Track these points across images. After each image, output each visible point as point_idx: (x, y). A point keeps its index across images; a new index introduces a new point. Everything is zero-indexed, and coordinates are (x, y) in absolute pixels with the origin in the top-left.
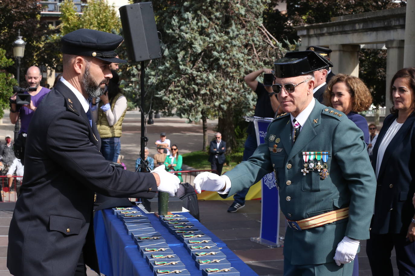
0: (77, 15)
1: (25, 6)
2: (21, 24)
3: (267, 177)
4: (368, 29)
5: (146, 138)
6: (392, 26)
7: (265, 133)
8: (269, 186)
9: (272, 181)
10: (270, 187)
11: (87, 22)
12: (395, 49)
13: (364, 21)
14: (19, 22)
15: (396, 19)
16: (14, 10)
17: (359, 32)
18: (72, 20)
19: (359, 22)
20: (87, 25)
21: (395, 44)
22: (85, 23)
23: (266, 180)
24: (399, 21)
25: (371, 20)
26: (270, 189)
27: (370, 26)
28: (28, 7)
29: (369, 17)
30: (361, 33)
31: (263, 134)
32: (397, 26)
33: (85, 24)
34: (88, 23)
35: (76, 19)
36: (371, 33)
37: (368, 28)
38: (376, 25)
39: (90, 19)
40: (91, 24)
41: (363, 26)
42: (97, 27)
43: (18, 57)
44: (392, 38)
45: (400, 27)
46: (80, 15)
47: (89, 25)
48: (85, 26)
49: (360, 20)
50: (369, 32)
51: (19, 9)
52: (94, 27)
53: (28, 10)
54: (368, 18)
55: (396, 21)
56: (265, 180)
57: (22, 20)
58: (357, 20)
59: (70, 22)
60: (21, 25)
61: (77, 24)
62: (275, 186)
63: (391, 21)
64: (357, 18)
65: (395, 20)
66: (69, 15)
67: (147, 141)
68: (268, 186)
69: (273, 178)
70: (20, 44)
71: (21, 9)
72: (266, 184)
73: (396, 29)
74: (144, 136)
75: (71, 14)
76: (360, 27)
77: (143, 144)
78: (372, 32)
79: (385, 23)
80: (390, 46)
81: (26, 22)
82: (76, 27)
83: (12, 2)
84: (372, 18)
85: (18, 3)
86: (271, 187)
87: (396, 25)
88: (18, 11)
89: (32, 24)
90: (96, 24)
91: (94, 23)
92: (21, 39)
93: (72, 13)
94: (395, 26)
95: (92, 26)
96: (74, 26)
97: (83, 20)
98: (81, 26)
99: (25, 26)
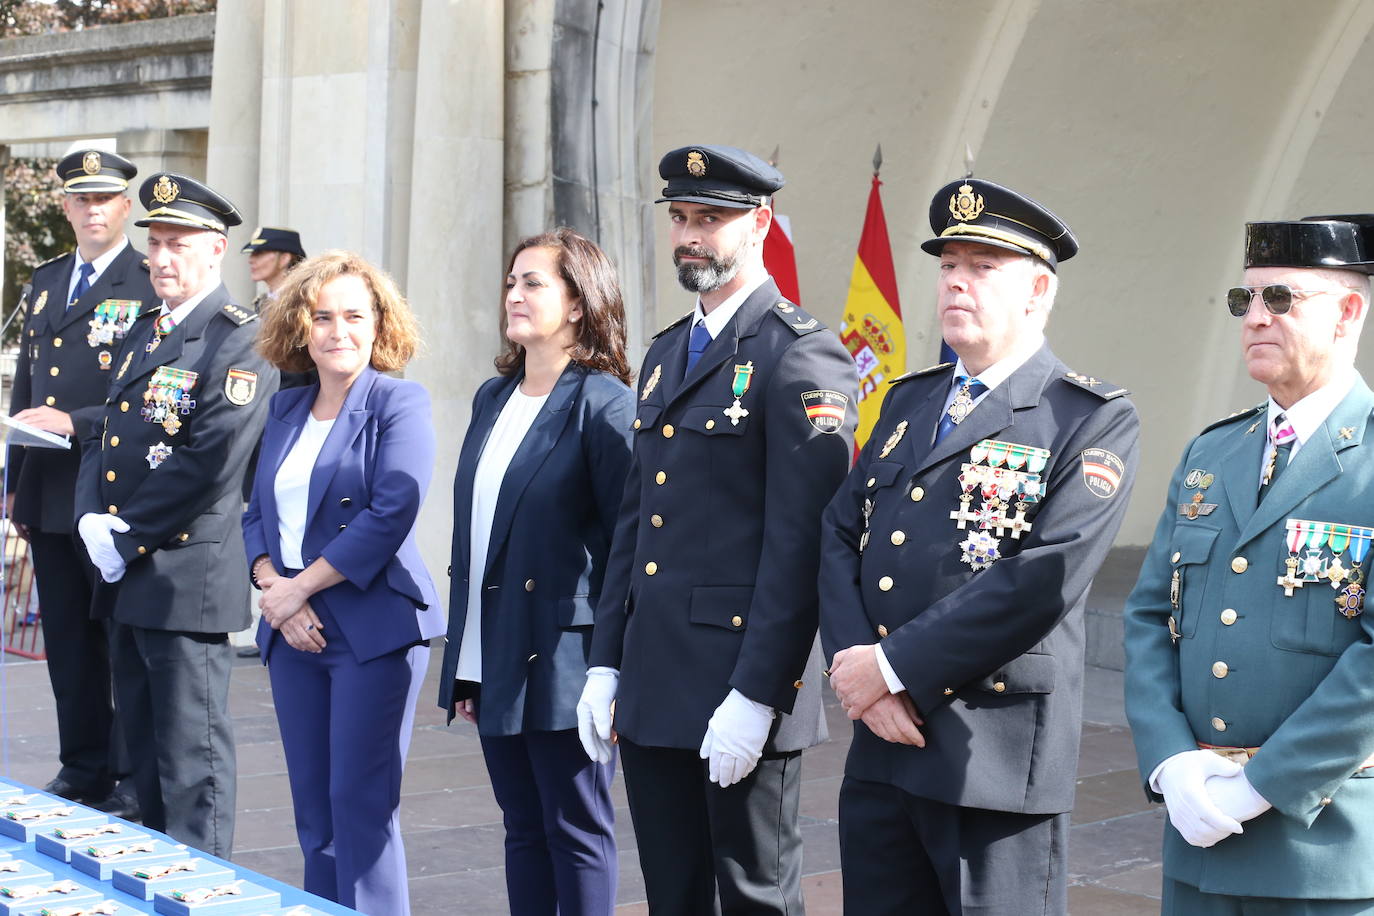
4: (50, 92)
6: (142, 83)
12: (151, 159)
13: (39, 65)
15: (156, 60)
17: (17, 103)
19: (19, 68)
21: (151, 144)
24: (169, 65)
25: (64, 63)
27: (61, 82)
29: (57, 52)
30: (23, 107)
32: (159, 82)
36: (61, 108)
37: (53, 88)
38: (83, 79)
41: (34, 84)
44: (139, 124)
45: (169, 87)
49: (26, 61)
50: (54, 104)
54: (56, 58)
55: (156, 67)
58: (14, 63)
63: (138, 67)
64: (14, 57)
65: (152, 64)
73: (157, 92)
76: (22, 84)
78: (65, 103)
79: (114, 74)
80: (132, 149)
84: (69, 56)
87: (156, 78)
94: (153, 83)
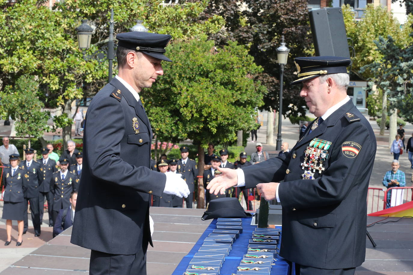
0: (354, 22)
1: (296, 12)
2: (290, 31)
11: (364, 29)
14: (288, 29)
16: (283, 16)
18: (349, 26)
20: (364, 32)
22: (362, 29)
28: (298, 13)
33: (361, 31)
34: (365, 30)
35: (353, 26)
39: (367, 26)
40: (368, 31)
42: (374, 34)
46: (357, 21)
47: (365, 32)
48: (362, 33)
51: (289, 16)
52: (371, 34)
53: (298, 16)
57: (292, 27)
59: (347, 29)
60: (290, 32)
61: (354, 31)
66: (346, 22)
70: (283, 50)
71: (291, 16)
75: (348, 21)
81: (296, 29)
82: (353, 34)
83: (282, 8)
85: (288, 9)
88: (288, 17)
89: (302, 30)
90: (373, 31)
91: (370, 30)
92: (284, 46)
93: (349, 19)
95: (368, 33)
96: (351, 33)
97: (359, 27)
98: (357, 33)
99: (295, 33)
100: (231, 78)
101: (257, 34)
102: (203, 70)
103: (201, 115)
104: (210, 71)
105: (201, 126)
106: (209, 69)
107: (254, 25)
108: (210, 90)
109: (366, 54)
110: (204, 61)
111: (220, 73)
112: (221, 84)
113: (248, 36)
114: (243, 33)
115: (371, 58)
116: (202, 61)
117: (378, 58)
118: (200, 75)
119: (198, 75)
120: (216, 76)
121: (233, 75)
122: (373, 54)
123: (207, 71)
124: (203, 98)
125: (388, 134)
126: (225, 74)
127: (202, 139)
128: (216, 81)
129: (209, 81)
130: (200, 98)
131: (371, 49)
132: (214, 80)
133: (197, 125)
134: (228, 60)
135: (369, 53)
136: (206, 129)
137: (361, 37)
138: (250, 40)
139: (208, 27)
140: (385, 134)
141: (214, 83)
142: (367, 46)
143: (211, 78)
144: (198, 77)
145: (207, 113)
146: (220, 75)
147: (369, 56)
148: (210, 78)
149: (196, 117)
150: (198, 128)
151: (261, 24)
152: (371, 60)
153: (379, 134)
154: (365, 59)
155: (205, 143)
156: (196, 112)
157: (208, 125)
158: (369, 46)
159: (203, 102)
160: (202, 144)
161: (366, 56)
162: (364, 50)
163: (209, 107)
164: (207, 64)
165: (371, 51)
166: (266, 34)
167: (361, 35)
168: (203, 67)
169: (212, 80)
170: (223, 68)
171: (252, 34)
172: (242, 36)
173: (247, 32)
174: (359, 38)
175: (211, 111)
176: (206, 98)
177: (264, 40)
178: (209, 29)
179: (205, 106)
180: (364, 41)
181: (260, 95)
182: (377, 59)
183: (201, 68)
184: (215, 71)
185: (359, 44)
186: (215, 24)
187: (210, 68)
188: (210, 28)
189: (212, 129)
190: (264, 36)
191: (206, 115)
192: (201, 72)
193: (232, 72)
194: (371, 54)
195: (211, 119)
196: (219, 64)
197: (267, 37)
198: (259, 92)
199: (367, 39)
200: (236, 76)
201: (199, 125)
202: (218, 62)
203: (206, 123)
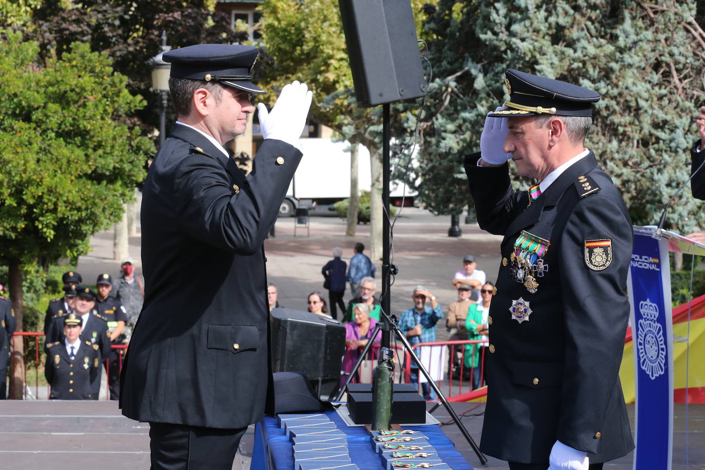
2: (171, 19)
3: (646, 354)
5: (393, 266)
7: (641, 258)
8: (650, 374)
9: (657, 363)
10: (652, 376)
11: (316, 15)
14: (166, 15)
18: (283, 10)
20: (316, 22)
22: (312, 16)
23: (645, 360)
26: (653, 378)
31: (638, 261)
33: (311, 20)
34: (319, 19)
35: (293, 9)
39: (323, 10)
40: (325, 19)
42: (337, 25)
43: (162, 91)
47: (319, 22)
48: (312, 24)
52: (331, 25)
56: (641, 361)
57: (173, 11)
59: (279, 16)
60: (170, 21)
61: (294, 20)
62: (662, 373)
67: (395, 273)
68: (648, 373)
69: (658, 357)
72: (643, 368)
74: (388, 263)
77: (387, 278)
81: (182, 16)
82: (293, 26)
86: (655, 375)
89: (194, 19)
91: (330, 17)
95: (326, 24)
96: (288, 25)
97: (307, 11)
98: (303, 25)
99: (181, 25)
100: (81, 121)
101: (99, 26)
102: (19, 105)
103: (21, 202)
104: (36, 106)
105: (21, 225)
106: (32, 104)
107: (93, 8)
108: (35, 147)
109: (322, 68)
110: (21, 86)
111: (56, 112)
112: (59, 135)
113: (80, 30)
114: (70, 24)
115: (331, 76)
116: (17, 86)
117: (345, 75)
118: (14, 116)
119: (8, 115)
120: (47, 117)
121: (84, 116)
122: (336, 69)
123: (29, 106)
124: (25, 164)
125: (368, 234)
126: (66, 114)
127: (22, 254)
128: (48, 129)
129: (35, 129)
130: (18, 164)
131: (331, 57)
132: (43, 127)
133: (13, 224)
134: (74, 82)
135: (327, 65)
136: (32, 232)
137: (310, 32)
138: (85, 38)
139: (4, 11)
140: (357, 234)
141: (44, 132)
142: (322, 52)
143: (39, 123)
144: (10, 121)
145: (34, 197)
146: (56, 115)
147: (327, 71)
148: (36, 123)
149: (10, 205)
150: (14, 229)
151: (107, 5)
152: (331, 80)
153: (344, 234)
154: (320, 78)
155: (30, 262)
156: (11, 195)
157: (37, 223)
158: (328, 50)
159: (25, 173)
160: (21, 263)
161: (321, 73)
162: (316, 60)
163: (38, 185)
164: (28, 93)
165: (332, 61)
166: (119, 27)
167: (310, 29)
168: (21, 98)
169: (40, 126)
170: (62, 99)
171: (89, 25)
172: (67, 29)
173: (78, 22)
174: (307, 35)
175: (43, 193)
176: (32, 165)
177: (114, 39)
178: (6, 17)
179: (30, 182)
180: (316, 40)
181: (141, 158)
182: (344, 78)
183: (15, 100)
184: (45, 107)
185: (305, 47)
186: (19, 5)
187: (35, 100)
188: (7, 12)
189: (45, 230)
190: (115, 31)
191: (31, 201)
192: (15, 109)
193: (81, 109)
194: (331, 68)
195: (42, 209)
196: (52, 93)
197: (120, 32)
198: (137, 150)
199: (324, 38)
200: (91, 118)
201: (16, 223)
202: (51, 89)
203: (30, 217)
